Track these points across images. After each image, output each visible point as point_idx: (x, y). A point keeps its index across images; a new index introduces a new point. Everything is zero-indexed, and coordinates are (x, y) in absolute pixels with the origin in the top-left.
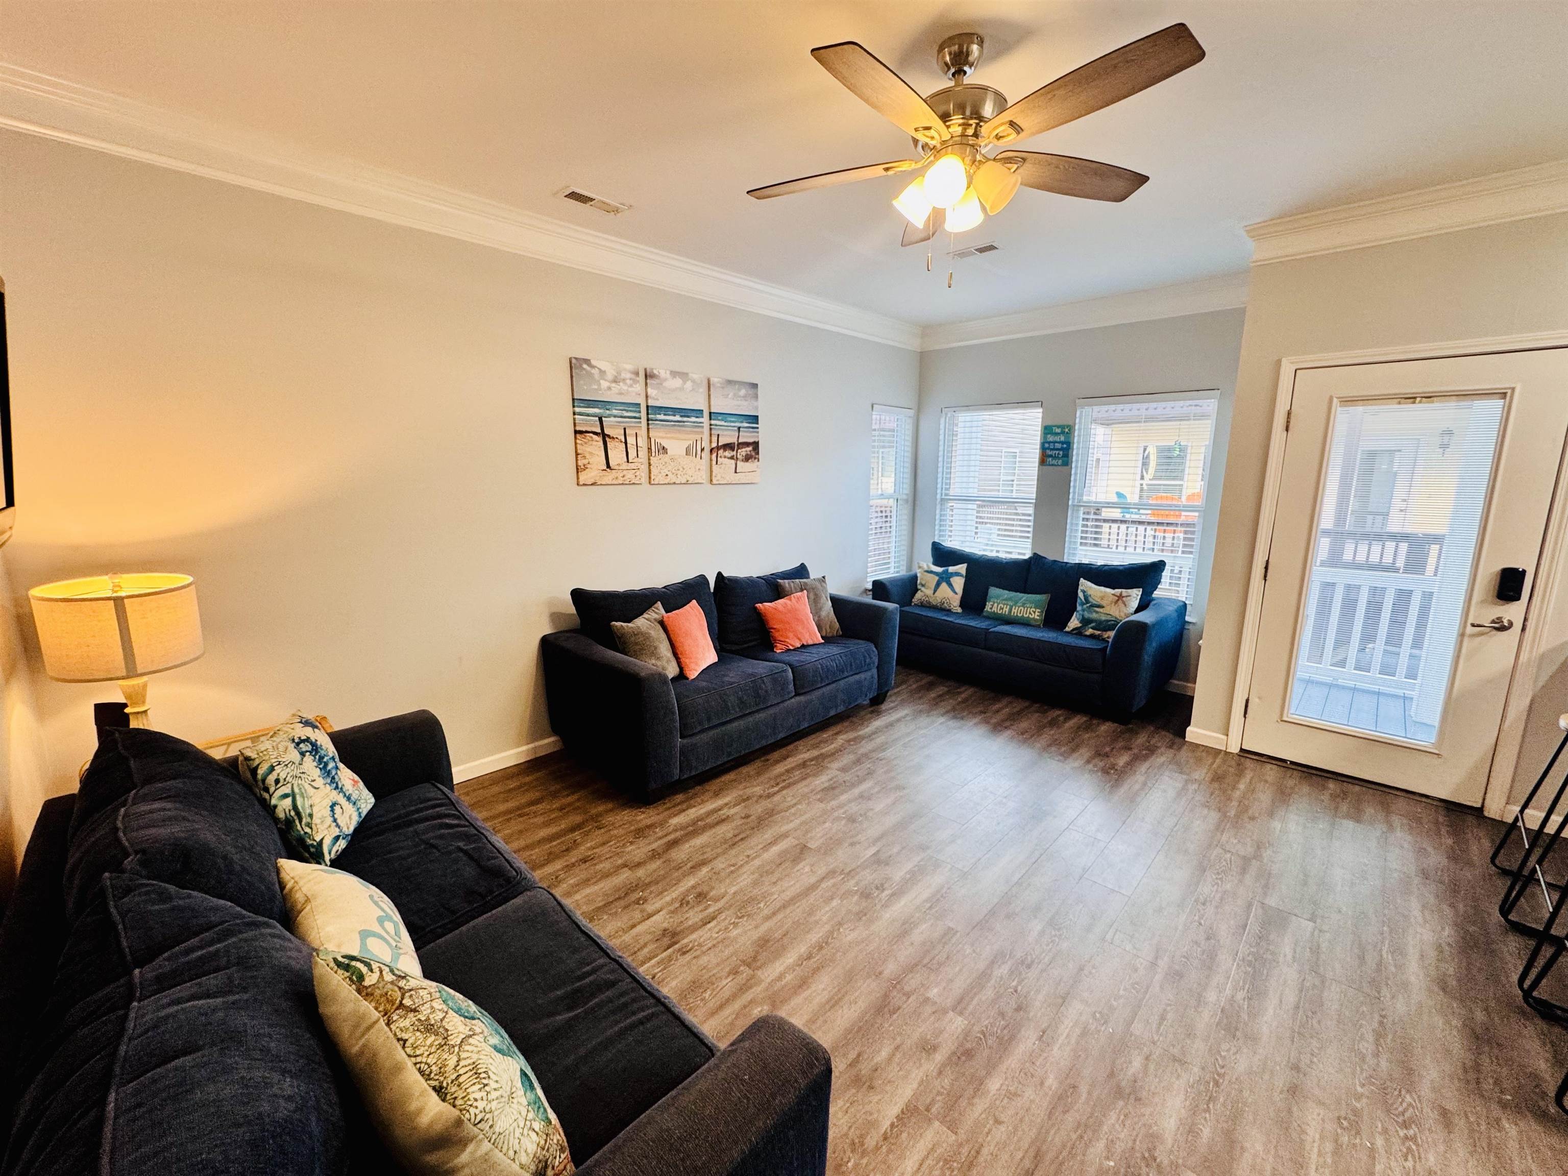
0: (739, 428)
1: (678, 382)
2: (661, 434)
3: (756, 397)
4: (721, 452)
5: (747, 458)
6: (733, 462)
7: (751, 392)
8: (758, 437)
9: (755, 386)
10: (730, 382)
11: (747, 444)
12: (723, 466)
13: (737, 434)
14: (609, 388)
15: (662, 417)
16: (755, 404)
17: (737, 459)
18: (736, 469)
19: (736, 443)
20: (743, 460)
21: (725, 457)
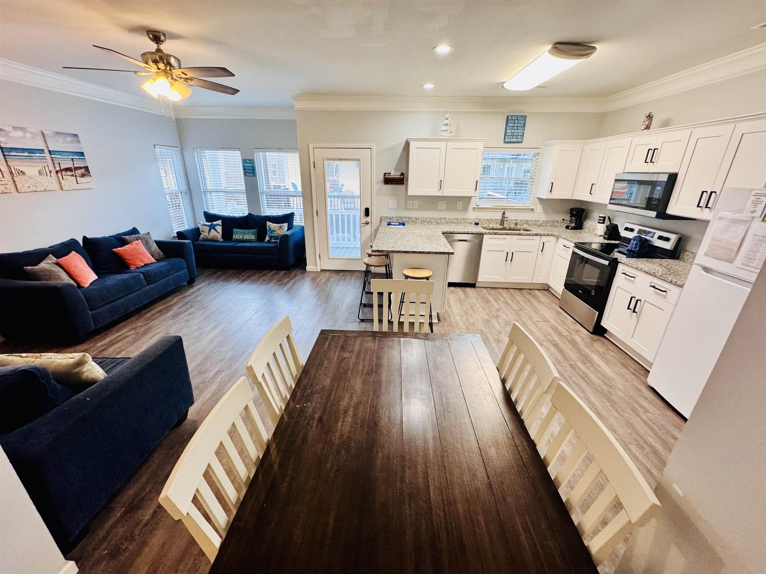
1: (19, 134)
2: (17, 164)
3: (79, 142)
4: (64, 173)
5: (83, 175)
6: (74, 178)
7: (74, 139)
8: (86, 164)
9: (76, 136)
10: (58, 133)
11: (81, 168)
12: (68, 180)
15: (14, 154)
16: (80, 145)
17: (76, 176)
18: (77, 181)
19: (73, 167)
20: (80, 177)
21: (67, 175)
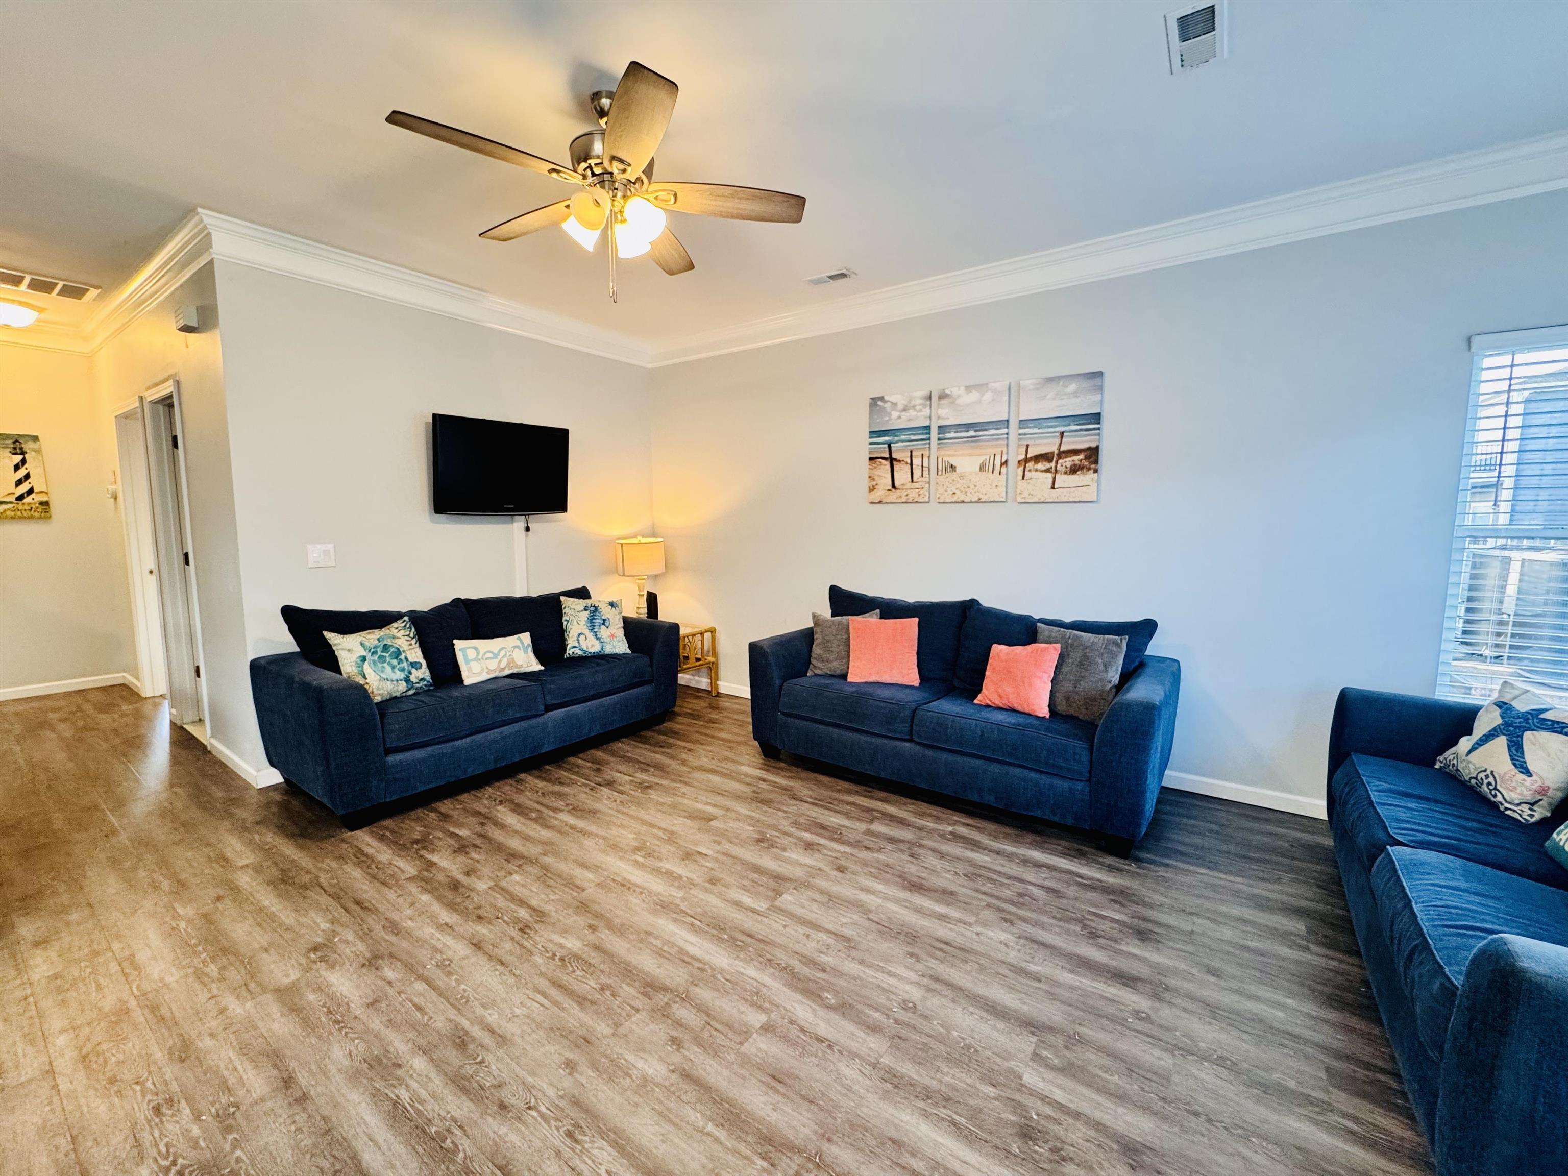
0: (1062, 434)
1: (974, 396)
2: (952, 452)
4: (1030, 465)
5: (1074, 470)
6: (1049, 476)
11: (1076, 452)
12: (1032, 482)
13: (1058, 441)
14: (899, 417)
17: (1056, 471)
18: (1053, 483)
19: (1056, 452)
20: (1066, 473)
21: (1036, 470)
